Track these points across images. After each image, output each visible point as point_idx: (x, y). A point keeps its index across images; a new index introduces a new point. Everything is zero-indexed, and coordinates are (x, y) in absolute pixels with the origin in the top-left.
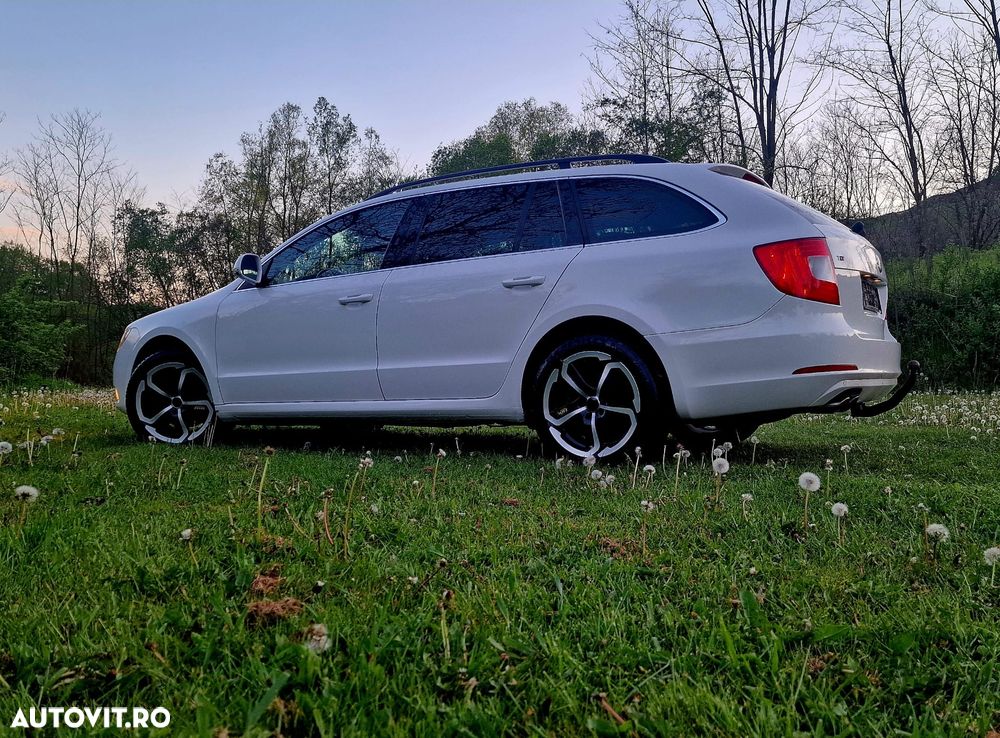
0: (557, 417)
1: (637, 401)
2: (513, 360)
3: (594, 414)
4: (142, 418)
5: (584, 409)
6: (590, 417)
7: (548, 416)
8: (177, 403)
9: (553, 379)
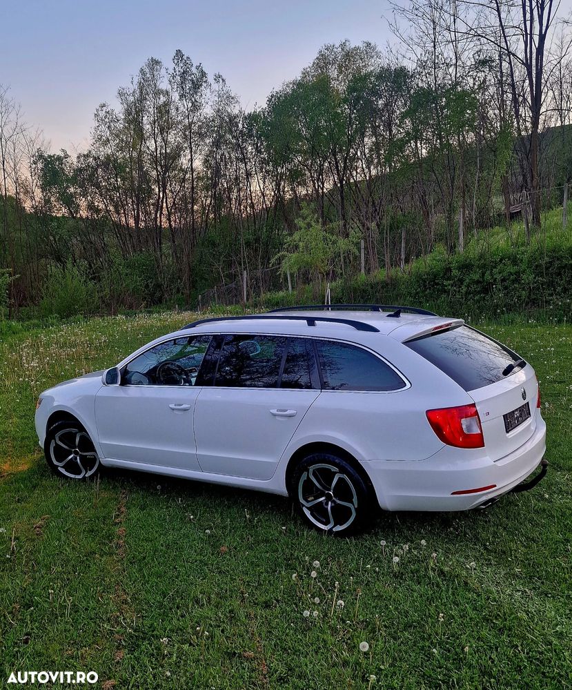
0: (308, 502)
1: (355, 500)
2: (278, 461)
3: (330, 503)
4: (55, 463)
5: (323, 498)
6: (327, 504)
7: (302, 501)
8: (76, 453)
9: (304, 477)
